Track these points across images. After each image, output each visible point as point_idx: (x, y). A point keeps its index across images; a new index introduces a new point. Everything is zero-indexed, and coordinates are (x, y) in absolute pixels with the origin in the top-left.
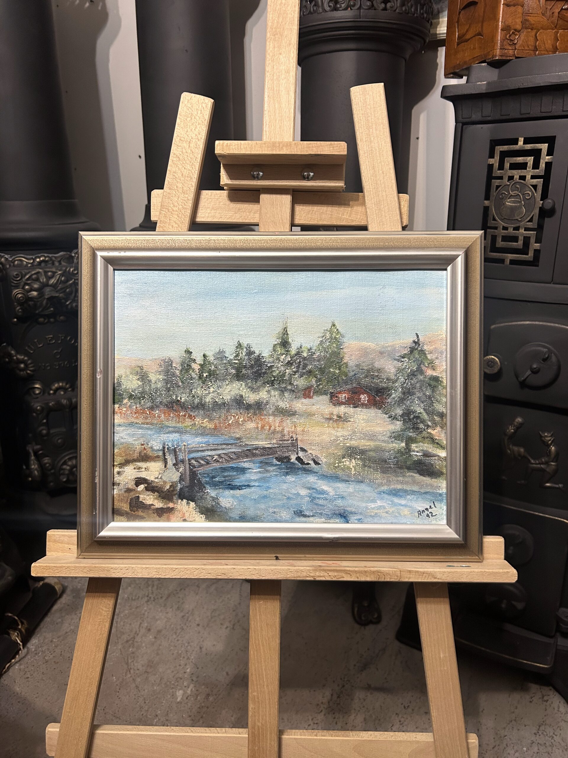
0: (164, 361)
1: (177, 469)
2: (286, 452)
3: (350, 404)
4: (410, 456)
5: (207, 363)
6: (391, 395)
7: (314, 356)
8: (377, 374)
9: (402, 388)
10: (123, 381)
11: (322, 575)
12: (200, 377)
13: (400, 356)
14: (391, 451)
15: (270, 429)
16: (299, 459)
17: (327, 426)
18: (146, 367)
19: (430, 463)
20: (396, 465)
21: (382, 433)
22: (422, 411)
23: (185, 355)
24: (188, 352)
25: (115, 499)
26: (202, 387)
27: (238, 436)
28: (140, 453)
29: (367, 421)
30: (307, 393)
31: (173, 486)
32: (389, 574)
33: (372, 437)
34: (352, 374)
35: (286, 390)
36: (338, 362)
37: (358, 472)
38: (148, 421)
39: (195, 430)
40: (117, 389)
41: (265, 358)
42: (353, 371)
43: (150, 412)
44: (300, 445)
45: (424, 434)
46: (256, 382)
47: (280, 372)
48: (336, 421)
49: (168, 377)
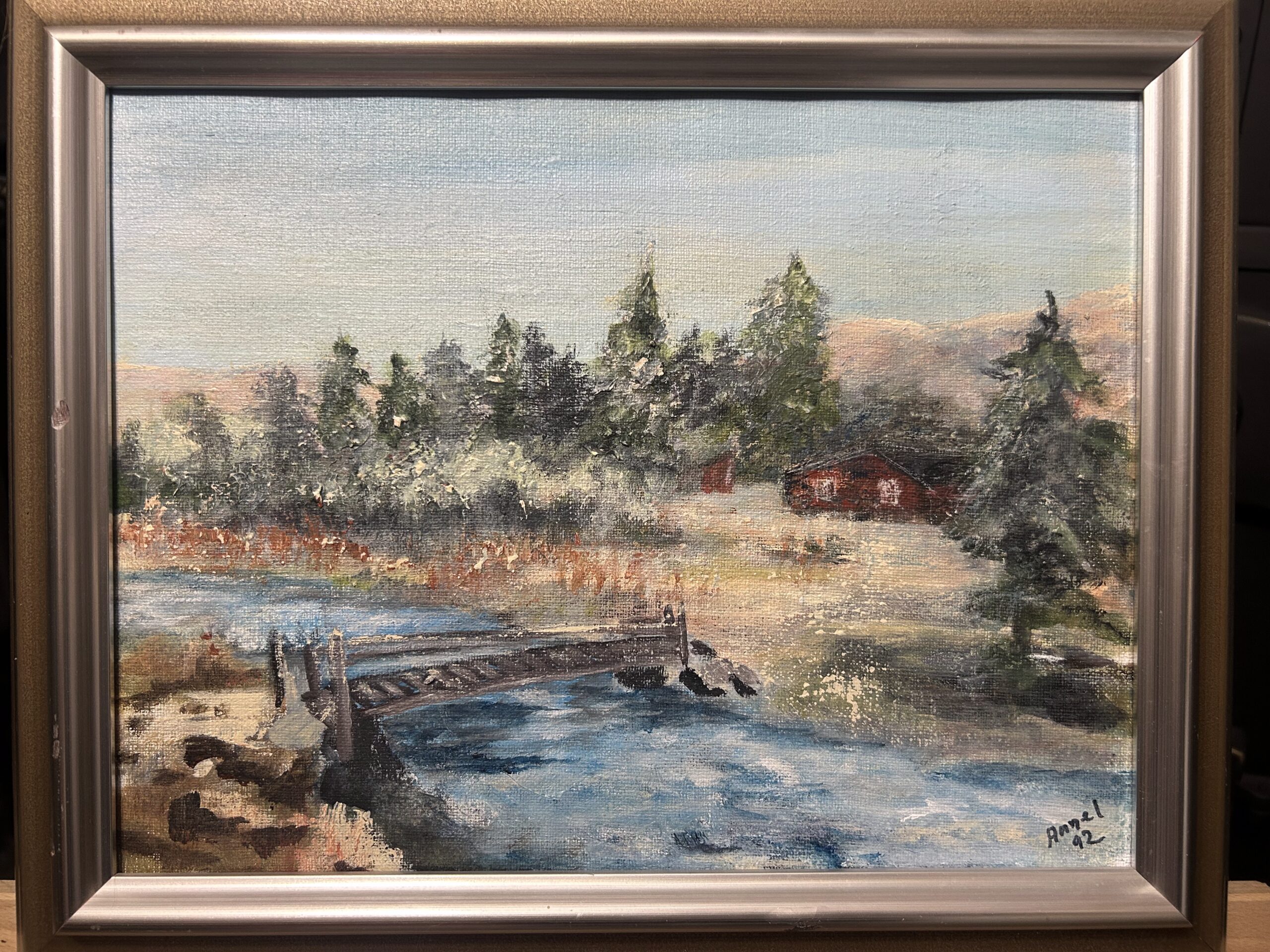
0: (269, 376)
1: (316, 712)
2: (649, 655)
3: (846, 510)
4: (1029, 663)
5: (405, 384)
6: (971, 481)
7: (735, 363)
8: (928, 417)
9: (1005, 458)
10: (141, 439)
12: (384, 426)
13: (999, 361)
14: (968, 651)
15: (600, 586)
16: (689, 677)
17: (774, 575)
18: (213, 395)
19: (1086, 685)
20: (983, 691)
21: (945, 597)
22: (1064, 527)
23: (334, 360)
24: (346, 350)
25: (124, 804)
26: (389, 459)
27: (502, 608)
28: (199, 662)
29: (899, 560)
30: (714, 475)
31: (304, 761)
33: (913, 608)
34: (853, 415)
35: (648, 468)
36: (809, 381)
37: (870, 714)
38: (220, 564)
39: (370, 591)
40: (125, 464)
41: (584, 368)
42: (856, 407)
43: (227, 538)
44: (693, 633)
45: (1071, 598)
46: (557, 443)
47: (631, 412)
48: (803, 560)
49: (281, 429)
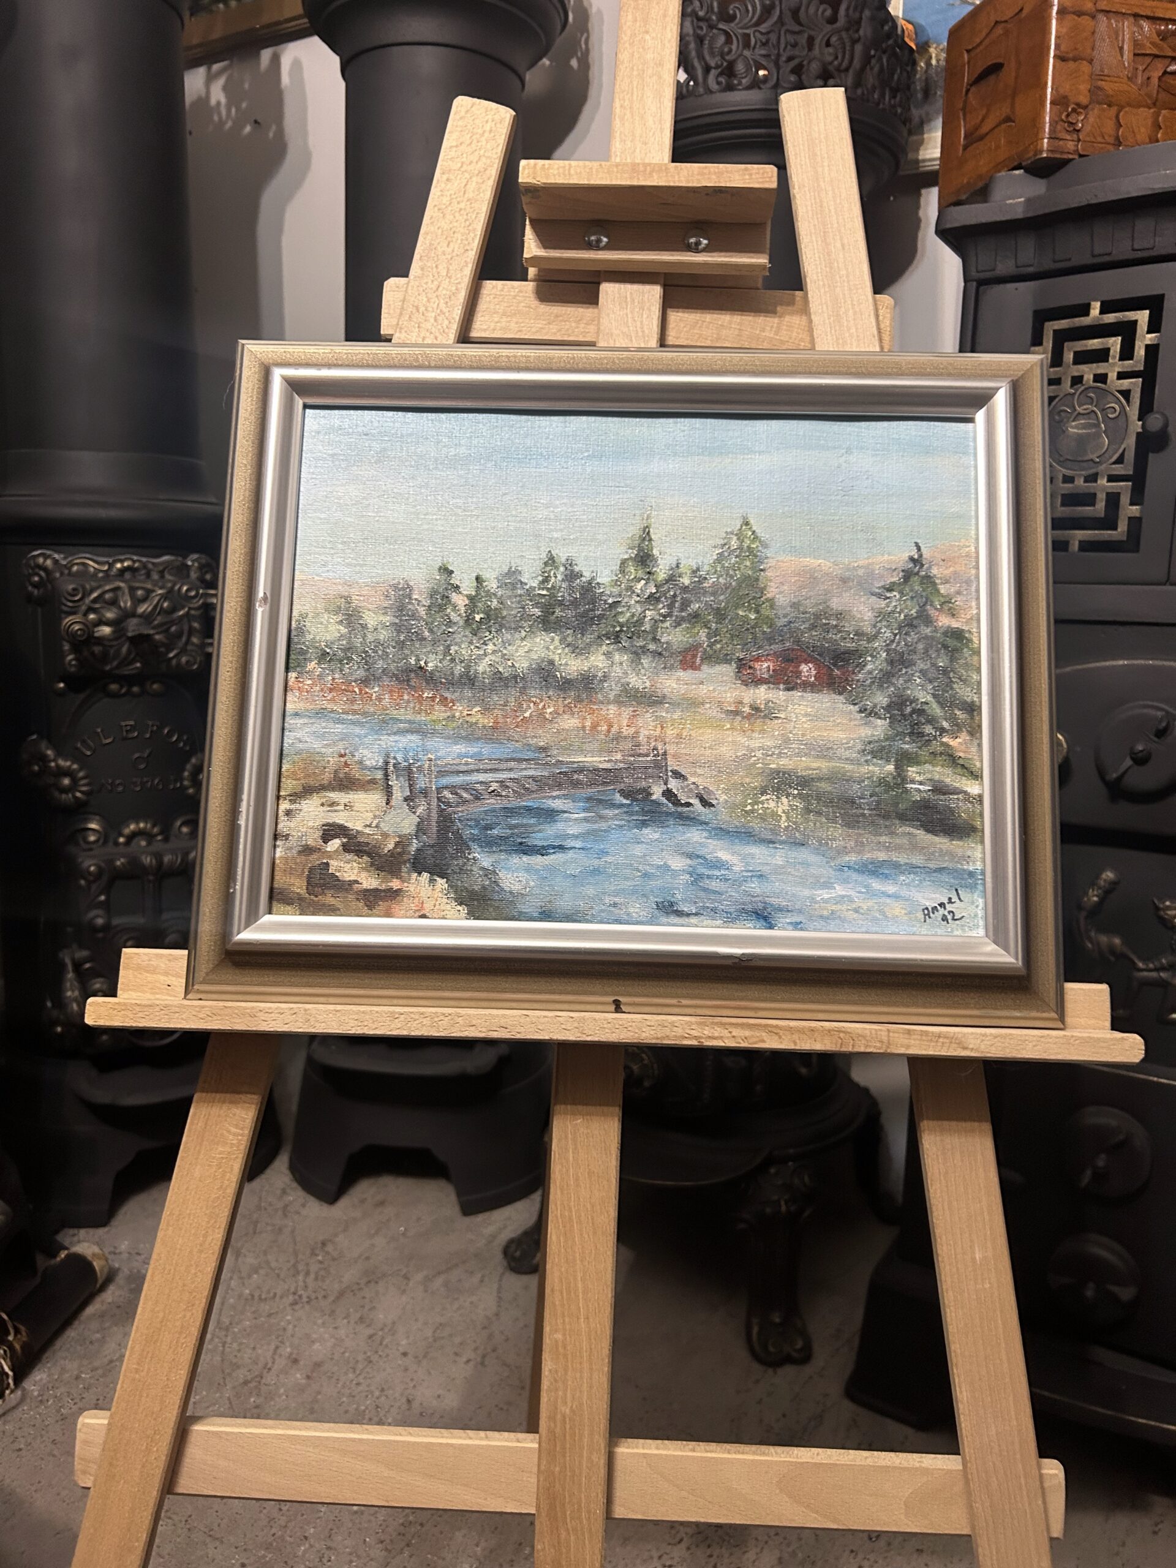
0: (395, 587)
1: (413, 810)
2: (641, 778)
3: (779, 683)
4: (906, 791)
5: (483, 594)
6: (864, 666)
7: (704, 585)
8: (834, 623)
9: (888, 651)
10: (308, 625)
11: (716, 1035)
12: (469, 621)
13: (883, 587)
14: (864, 781)
15: (609, 731)
16: (668, 794)
18: (357, 597)
19: (947, 806)
20: (874, 809)
21: (847, 743)
22: (929, 698)
23: (438, 577)
24: (447, 571)
25: (277, 869)
26: (471, 643)
27: (542, 744)
28: (336, 772)
29: (814, 718)
30: (688, 658)
31: (402, 843)
32: (864, 1037)
33: (824, 751)
34: (784, 621)
35: (644, 653)
36: (754, 598)
37: (795, 823)
38: (356, 707)
39: (454, 729)
40: (296, 640)
41: (602, 586)
42: (785, 616)
43: (361, 690)
44: (671, 764)
45: (935, 746)
46: (583, 635)
47: (633, 616)
48: (749, 717)
49: (401, 620)
